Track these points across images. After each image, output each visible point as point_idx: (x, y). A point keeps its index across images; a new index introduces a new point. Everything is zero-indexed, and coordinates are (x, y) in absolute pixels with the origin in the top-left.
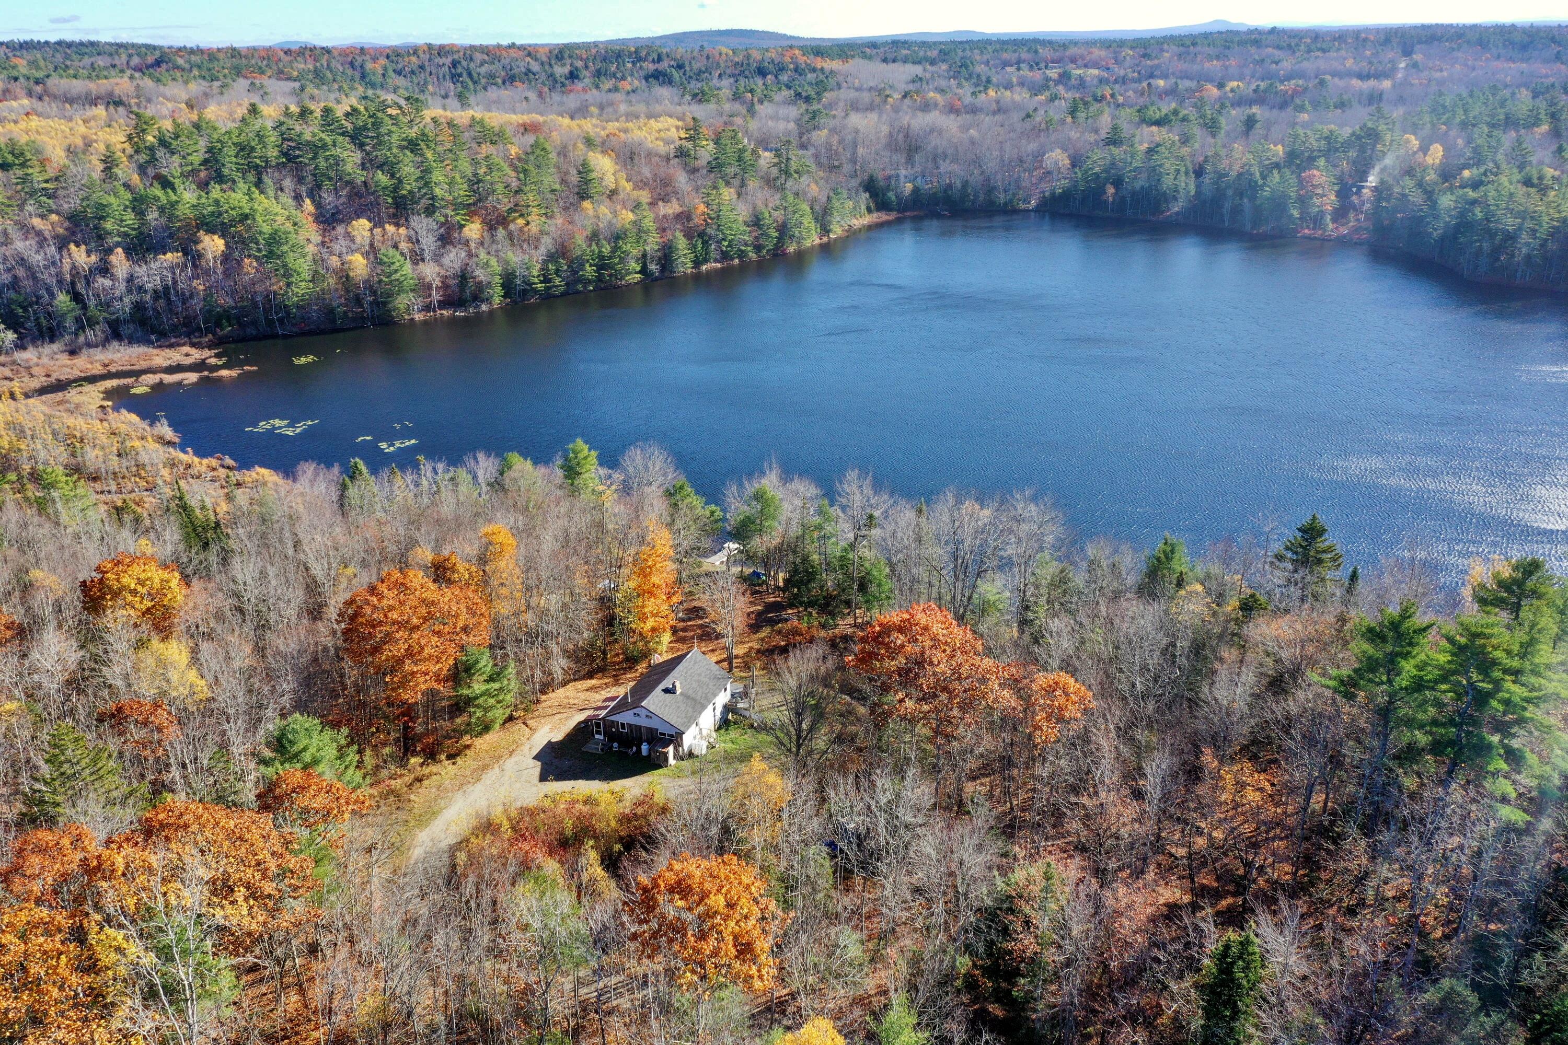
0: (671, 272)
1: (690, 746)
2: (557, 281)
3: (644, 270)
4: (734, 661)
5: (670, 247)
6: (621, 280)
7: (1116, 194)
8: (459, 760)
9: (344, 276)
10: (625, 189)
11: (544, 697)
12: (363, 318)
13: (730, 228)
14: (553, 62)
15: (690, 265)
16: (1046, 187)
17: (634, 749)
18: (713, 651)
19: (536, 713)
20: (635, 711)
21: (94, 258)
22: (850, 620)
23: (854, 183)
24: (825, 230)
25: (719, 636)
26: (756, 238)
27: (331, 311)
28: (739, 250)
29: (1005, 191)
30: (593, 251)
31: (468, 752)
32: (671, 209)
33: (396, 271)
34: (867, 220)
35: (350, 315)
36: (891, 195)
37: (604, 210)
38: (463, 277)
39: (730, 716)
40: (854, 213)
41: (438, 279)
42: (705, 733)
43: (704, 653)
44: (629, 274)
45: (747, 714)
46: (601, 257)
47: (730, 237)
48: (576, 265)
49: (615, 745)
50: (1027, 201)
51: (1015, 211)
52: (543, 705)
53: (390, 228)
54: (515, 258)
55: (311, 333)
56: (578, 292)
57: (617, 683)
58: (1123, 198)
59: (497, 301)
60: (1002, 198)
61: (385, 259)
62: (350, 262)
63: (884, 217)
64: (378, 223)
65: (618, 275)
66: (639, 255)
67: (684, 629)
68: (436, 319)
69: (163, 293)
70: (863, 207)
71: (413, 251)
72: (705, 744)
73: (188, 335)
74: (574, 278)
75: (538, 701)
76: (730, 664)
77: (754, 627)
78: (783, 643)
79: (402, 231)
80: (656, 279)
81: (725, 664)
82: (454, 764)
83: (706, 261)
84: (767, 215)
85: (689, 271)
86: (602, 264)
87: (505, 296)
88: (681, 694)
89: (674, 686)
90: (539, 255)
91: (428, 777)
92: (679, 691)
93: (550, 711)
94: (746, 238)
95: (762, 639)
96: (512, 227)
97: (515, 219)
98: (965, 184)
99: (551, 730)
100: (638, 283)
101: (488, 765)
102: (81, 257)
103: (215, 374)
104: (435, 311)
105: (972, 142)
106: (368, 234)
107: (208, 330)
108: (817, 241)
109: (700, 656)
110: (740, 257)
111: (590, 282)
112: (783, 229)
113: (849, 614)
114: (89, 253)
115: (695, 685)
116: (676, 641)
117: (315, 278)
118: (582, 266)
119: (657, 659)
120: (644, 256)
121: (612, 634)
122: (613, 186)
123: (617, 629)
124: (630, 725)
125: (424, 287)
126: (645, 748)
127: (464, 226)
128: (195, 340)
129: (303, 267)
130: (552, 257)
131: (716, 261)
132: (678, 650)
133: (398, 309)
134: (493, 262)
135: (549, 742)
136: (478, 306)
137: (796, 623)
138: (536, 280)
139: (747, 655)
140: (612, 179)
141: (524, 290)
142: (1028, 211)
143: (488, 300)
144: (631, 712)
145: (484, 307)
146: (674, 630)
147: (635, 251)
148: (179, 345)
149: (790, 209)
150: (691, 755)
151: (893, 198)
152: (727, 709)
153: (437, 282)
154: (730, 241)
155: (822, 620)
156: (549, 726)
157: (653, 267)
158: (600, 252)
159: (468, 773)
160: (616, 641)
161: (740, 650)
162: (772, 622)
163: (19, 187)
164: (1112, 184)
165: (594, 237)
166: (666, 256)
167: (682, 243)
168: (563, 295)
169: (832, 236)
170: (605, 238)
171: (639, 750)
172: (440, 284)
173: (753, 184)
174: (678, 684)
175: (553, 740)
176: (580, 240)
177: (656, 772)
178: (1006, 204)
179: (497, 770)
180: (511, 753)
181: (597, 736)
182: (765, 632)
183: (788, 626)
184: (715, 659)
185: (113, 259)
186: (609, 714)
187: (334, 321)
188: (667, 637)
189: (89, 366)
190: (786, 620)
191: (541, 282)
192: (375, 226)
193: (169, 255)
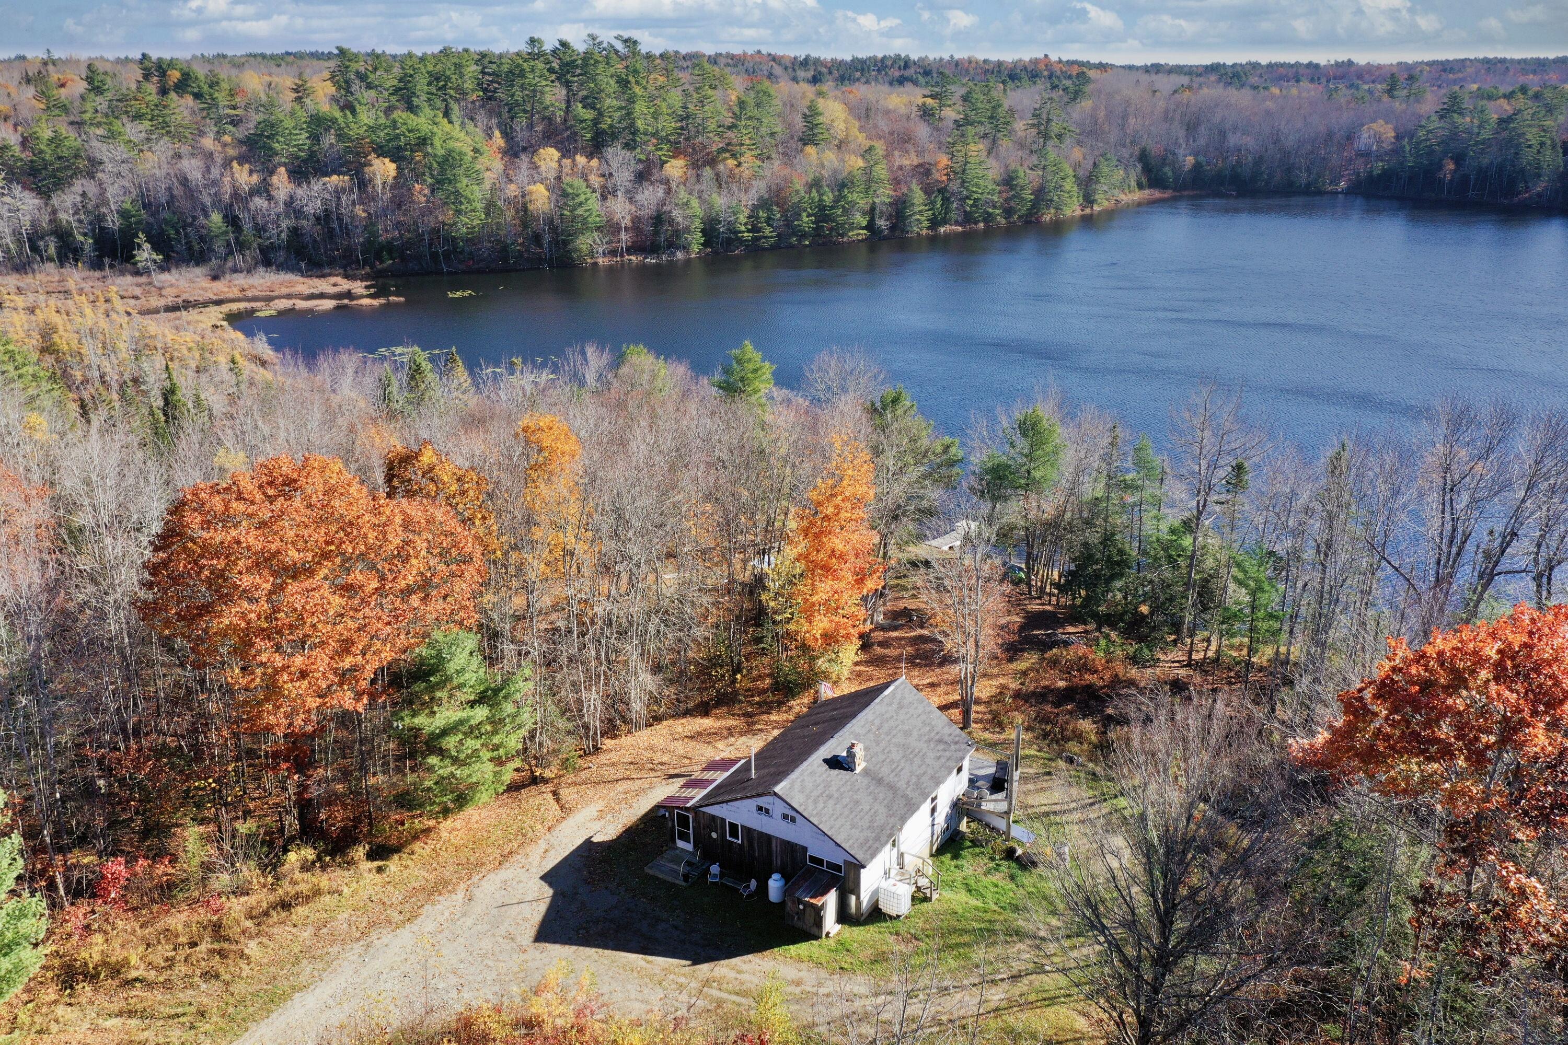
0: (903, 231)
1: (876, 892)
2: (768, 231)
3: (870, 227)
4: (974, 708)
5: (904, 203)
6: (842, 235)
7: (1455, 171)
8: (393, 865)
9: (523, 210)
10: (856, 137)
11: (609, 743)
12: (540, 259)
13: (977, 185)
14: (796, 67)
15: (926, 224)
16: (1361, 167)
17: (753, 884)
18: (932, 685)
19: (583, 775)
20: (762, 801)
21: (255, 178)
22: (1178, 654)
23: (1125, 153)
24: (1089, 200)
25: (947, 660)
26: (1007, 200)
27: (505, 248)
28: (987, 213)
29: (1308, 170)
30: (813, 199)
31: (417, 846)
32: (910, 160)
33: (581, 204)
34: (1138, 196)
35: (526, 256)
36: (1167, 170)
37: (830, 157)
38: (659, 219)
39: (963, 827)
40: (1123, 186)
41: (628, 217)
42: (911, 863)
43: (916, 687)
44: (852, 229)
45: (1001, 824)
46: (822, 207)
47: (976, 196)
48: (791, 213)
49: (715, 869)
50: (1334, 182)
51: (1320, 193)
52: (603, 758)
53: (581, 160)
54: (720, 201)
55: (479, 272)
56: (792, 247)
57: (749, 730)
58: (1465, 179)
59: (695, 248)
60: (1303, 178)
61: (570, 191)
62: (531, 193)
63: (1157, 194)
64: (566, 153)
65: (840, 230)
66: (867, 208)
67: (884, 644)
68: (623, 265)
69: (324, 218)
70: (1133, 184)
71: (604, 187)
72: (905, 891)
73: (344, 267)
74: (789, 227)
75: (597, 749)
76: (966, 713)
77: (1012, 651)
78: (1062, 684)
79: (595, 162)
80: (885, 238)
81: (956, 713)
82: (380, 870)
83: (945, 222)
84: (1021, 174)
85: (924, 232)
86: (822, 214)
87: (705, 245)
88: (866, 772)
89: (851, 755)
90: (749, 199)
91: (307, 899)
92: (860, 766)
93: (611, 773)
94: (995, 198)
95: (1024, 673)
96: (721, 167)
97: (725, 159)
98: (1259, 161)
99: (601, 814)
100: (862, 240)
101: (445, 883)
102: (244, 177)
103: (355, 302)
104: (622, 256)
105: (1268, 113)
106: (555, 165)
107: (366, 262)
108: (1078, 212)
109: (912, 695)
110: (985, 221)
111: (804, 235)
112: (1040, 193)
113: (1175, 642)
114: (251, 172)
115: (896, 755)
116: (868, 663)
117: (490, 207)
118: (798, 216)
119: (827, 691)
120: (873, 209)
121: (758, 640)
122: (841, 135)
123: (767, 632)
124: (748, 831)
125: (611, 228)
126: (775, 884)
127: (666, 162)
128: (350, 272)
129: (477, 194)
130: (764, 204)
131: (957, 223)
132: (870, 678)
133: (580, 250)
134: (695, 203)
135: (588, 842)
136: (673, 254)
137: (1082, 650)
138: (743, 228)
139: (998, 698)
140: (842, 126)
141: (729, 239)
142: (1337, 193)
143: (685, 248)
144: (752, 804)
145: (680, 255)
146: (866, 644)
147: (863, 203)
148: (330, 275)
149: (1050, 169)
150: (876, 915)
151: (1170, 174)
152: (960, 808)
153: (626, 222)
154: (976, 200)
155: (1131, 650)
156: (601, 805)
157: (882, 223)
158: (821, 200)
159: (397, 897)
160: (763, 652)
161: (984, 690)
162: (1044, 646)
163: (205, 114)
164: (1452, 158)
165: (816, 184)
166: (899, 209)
167: (918, 197)
168: (774, 248)
169: (1096, 208)
170: (828, 186)
171: (763, 888)
172: (630, 224)
173: (1005, 144)
174: (859, 751)
175: (595, 839)
176: (799, 185)
177: (793, 949)
178: (1308, 185)
179: (460, 896)
180: (505, 857)
181: (680, 844)
182: (1028, 661)
183: (1069, 654)
184: (937, 700)
185: (275, 179)
186: (709, 800)
187: (505, 259)
188: (849, 653)
189: (226, 290)
190: (1066, 644)
191: (749, 231)
192: (563, 156)
193: (335, 178)
